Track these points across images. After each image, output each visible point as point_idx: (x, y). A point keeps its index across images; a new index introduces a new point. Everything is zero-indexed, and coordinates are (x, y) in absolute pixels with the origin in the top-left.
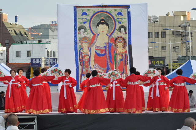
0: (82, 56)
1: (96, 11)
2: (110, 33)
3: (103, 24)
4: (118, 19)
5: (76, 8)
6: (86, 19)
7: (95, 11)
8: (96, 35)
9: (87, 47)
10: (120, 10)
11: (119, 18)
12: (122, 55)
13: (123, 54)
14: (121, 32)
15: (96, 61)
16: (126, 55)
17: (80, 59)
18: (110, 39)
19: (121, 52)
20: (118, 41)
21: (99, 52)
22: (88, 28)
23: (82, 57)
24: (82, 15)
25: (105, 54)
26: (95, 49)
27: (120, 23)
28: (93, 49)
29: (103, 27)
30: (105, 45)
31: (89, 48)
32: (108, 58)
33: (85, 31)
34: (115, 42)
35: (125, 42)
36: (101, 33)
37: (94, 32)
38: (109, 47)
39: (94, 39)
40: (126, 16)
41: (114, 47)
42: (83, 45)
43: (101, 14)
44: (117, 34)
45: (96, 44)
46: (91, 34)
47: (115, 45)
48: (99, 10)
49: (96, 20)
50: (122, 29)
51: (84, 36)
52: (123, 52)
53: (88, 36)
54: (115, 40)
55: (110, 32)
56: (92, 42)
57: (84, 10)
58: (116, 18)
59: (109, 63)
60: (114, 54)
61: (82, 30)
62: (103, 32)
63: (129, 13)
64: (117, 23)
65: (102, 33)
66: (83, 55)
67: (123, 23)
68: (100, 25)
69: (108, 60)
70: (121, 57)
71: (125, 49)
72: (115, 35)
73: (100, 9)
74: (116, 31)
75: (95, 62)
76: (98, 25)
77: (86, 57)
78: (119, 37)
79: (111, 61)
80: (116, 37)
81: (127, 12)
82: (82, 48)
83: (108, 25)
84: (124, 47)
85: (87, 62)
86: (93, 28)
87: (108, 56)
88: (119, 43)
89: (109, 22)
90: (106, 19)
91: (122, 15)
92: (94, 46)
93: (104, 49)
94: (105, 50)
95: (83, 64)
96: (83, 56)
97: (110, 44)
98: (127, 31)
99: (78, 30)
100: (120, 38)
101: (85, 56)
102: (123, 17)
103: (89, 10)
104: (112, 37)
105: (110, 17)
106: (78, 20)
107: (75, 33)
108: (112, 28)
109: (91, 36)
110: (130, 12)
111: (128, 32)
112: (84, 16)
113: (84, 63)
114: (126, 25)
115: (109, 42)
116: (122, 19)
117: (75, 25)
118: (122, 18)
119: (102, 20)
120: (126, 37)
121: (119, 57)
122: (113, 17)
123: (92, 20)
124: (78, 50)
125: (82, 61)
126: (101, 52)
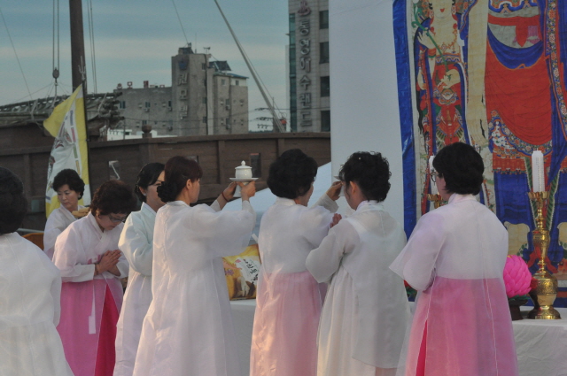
0: (427, 68)
9: (449, 13)
15: (493, 99)
17: (419, 93)
21: (507, 36)
23: (428, 75)
25: (539, 48)
26: (491, 20)
28: (479, 18)
31: (457, 16)
32: (556, 73)
66: (432, 63)
75: (489, 107)
77: (445, 80)
82: (427, 22)
85: (452, 108)
87: (554, 56)
93: (536, 12)
94: (541, 20)
95: (433, 123)
96: (432, 70)
101: (440, 71)
113: (440, 118)
124: (411, 32)
125: (426, 102)
126: (521, 36)
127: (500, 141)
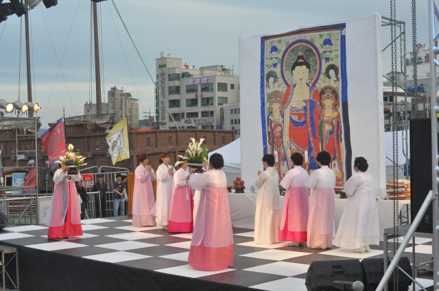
0: (271, 126)
1: (290, 43)
2: (313, 82)
3: (301, 64)
4: (325, 52)
5: (264, 39)
6: (277, 58)
7: (288, 42)
8: (292, 87)
9: (278, 110)
10: (328, 34)
11: (325, 50)
12: (332, 124)
13: (334, 122)
14: (329, 77)
15: (291, 135)
16: (338, 123)
17: (269, 133)
18: (313, 92)
19: (329, 117)
20: (326, 95)
21: (295, 118)
22: (279, 75)
23: (272, 128)
24: (271, 52)
25: (305, 122)
26: (291, 113)
27: (327, 59)
28: (287, 112)
29: (301, 70)
30: (305, 105)
31: (281, 112)
32: (309, 129)
33: (275, 81)
34: (321, 99)
35: (337, 98)
36: (298, 83)
37: (288, 81)
38: (310, 107)
39: (288, 95)
40: (337, 45)
41: (319, 108)
42: (273, 106)
43: (298, 47)
44: (324, 82)
45: (291, 104)
46: (284, 85)
47: (321, 103)
48: (295, 40)
49: (290, 58)
50: (332, 72)
51: (274, 90)
52: (334, 116)
53: (280, 90)
54: (320, 95)
55: (312, 80)
56: (285, 99)
57: (273, 41)
58: (321, 51)
59: (311, 139)
60: (319, 122)
61: (271, 79)
62: (301, 80)
63: (343, 38)
64: (323, 61)
65: (300, 82)
66: (273, 124)
67: (332, 59)
68: (297, 68)
69: (310, 134)
70: (331, 127)
71: (336, 110)
72: (320, 85)
73: (297, 37)
74: (322, 76)
75: (290, 137)
76: (293, 68)
78: (326, 88)
79: (314, 136)
80: (322, 87)
81: (340, 37)
82: (271, 113)
83: (308, 67)
84: (335, 106)
85: (279, 137)
86: (287, 73)
87: (309, 124)
88: (326, 100)
89: (310, 61)
90: (305, 54)
91: (331, 44)
92: (289, 107)
93: (304, 112)
94: (305, 114)
95: (273, 141)
96: (273, 126)
97: (313, 102)
98: (340, 76)
99: (265, 80)
100: (328, 90)
101: (275, 127)
102: (333, 48)
103: (280, 41)
104: (315, 89)
105: (312, 51)
106: (266, 62)
107: (262, 86)
108: (315, 71)
109: (283, 88)
110: (345, 36)
111: (342, 77)
112: (274, 53)
113: (275, 140)
114: (338, 63)
115: (312, 98)
116: (331, 52)
117: (262, 71)
118: (330, 50)
119: (300, 57)
120: (338, 86)
121: (327, 128)
122: (316, 49)
123: (285, 59)
124: (266, 115)
125: (271, 135)
126: (300, 118)
127: (293, 147)
